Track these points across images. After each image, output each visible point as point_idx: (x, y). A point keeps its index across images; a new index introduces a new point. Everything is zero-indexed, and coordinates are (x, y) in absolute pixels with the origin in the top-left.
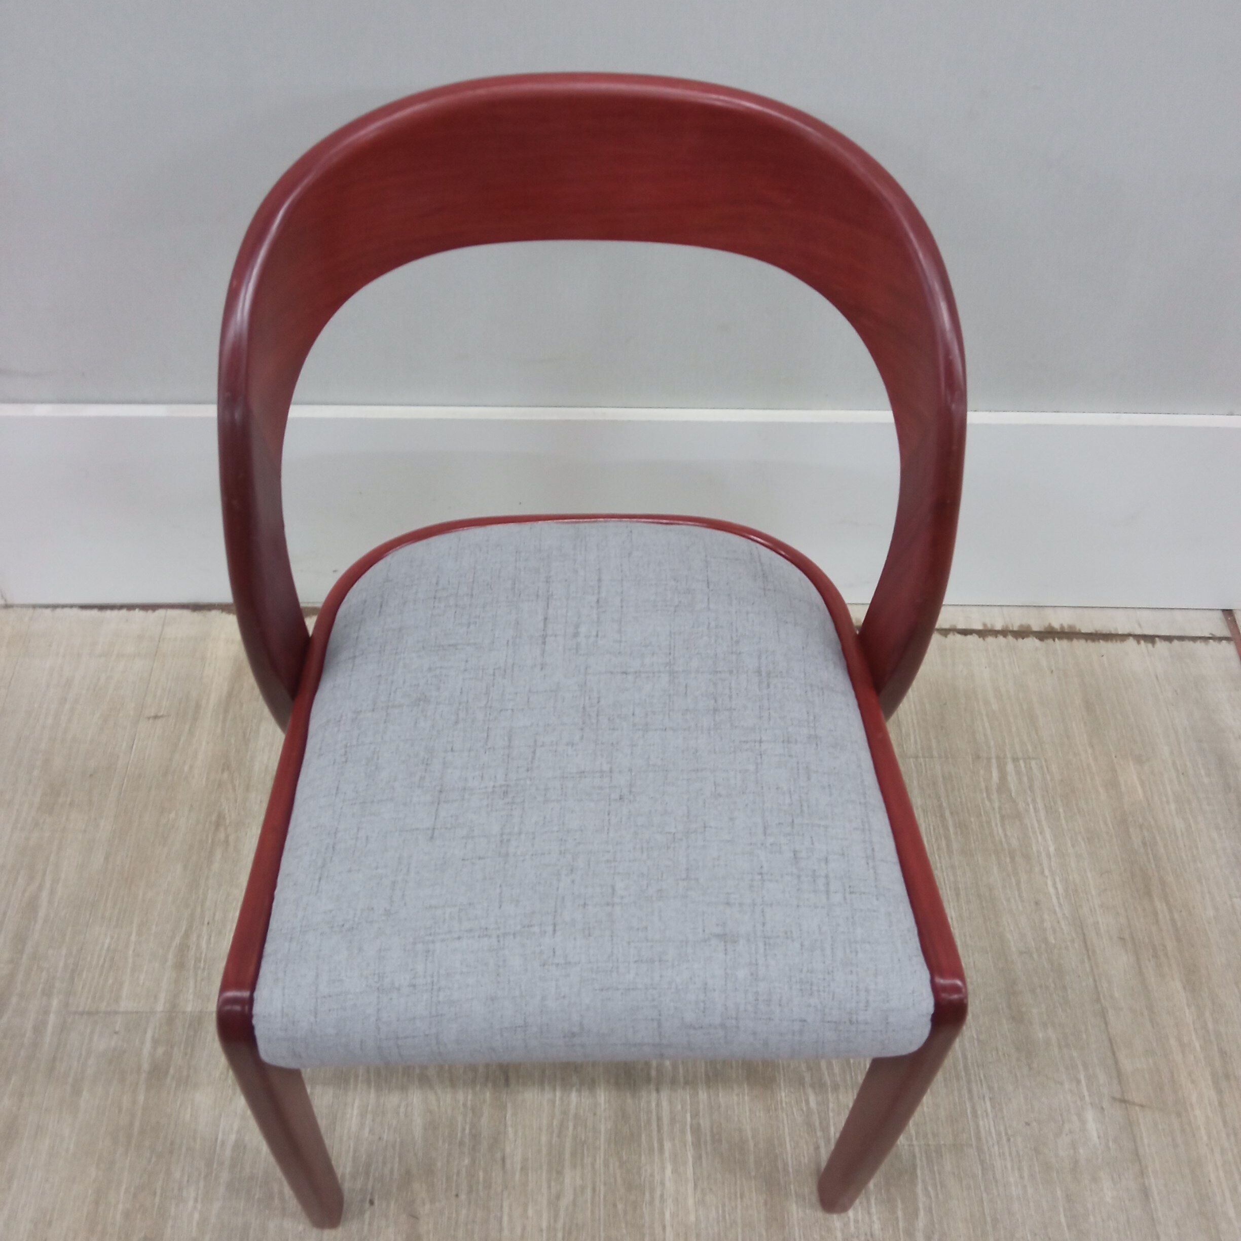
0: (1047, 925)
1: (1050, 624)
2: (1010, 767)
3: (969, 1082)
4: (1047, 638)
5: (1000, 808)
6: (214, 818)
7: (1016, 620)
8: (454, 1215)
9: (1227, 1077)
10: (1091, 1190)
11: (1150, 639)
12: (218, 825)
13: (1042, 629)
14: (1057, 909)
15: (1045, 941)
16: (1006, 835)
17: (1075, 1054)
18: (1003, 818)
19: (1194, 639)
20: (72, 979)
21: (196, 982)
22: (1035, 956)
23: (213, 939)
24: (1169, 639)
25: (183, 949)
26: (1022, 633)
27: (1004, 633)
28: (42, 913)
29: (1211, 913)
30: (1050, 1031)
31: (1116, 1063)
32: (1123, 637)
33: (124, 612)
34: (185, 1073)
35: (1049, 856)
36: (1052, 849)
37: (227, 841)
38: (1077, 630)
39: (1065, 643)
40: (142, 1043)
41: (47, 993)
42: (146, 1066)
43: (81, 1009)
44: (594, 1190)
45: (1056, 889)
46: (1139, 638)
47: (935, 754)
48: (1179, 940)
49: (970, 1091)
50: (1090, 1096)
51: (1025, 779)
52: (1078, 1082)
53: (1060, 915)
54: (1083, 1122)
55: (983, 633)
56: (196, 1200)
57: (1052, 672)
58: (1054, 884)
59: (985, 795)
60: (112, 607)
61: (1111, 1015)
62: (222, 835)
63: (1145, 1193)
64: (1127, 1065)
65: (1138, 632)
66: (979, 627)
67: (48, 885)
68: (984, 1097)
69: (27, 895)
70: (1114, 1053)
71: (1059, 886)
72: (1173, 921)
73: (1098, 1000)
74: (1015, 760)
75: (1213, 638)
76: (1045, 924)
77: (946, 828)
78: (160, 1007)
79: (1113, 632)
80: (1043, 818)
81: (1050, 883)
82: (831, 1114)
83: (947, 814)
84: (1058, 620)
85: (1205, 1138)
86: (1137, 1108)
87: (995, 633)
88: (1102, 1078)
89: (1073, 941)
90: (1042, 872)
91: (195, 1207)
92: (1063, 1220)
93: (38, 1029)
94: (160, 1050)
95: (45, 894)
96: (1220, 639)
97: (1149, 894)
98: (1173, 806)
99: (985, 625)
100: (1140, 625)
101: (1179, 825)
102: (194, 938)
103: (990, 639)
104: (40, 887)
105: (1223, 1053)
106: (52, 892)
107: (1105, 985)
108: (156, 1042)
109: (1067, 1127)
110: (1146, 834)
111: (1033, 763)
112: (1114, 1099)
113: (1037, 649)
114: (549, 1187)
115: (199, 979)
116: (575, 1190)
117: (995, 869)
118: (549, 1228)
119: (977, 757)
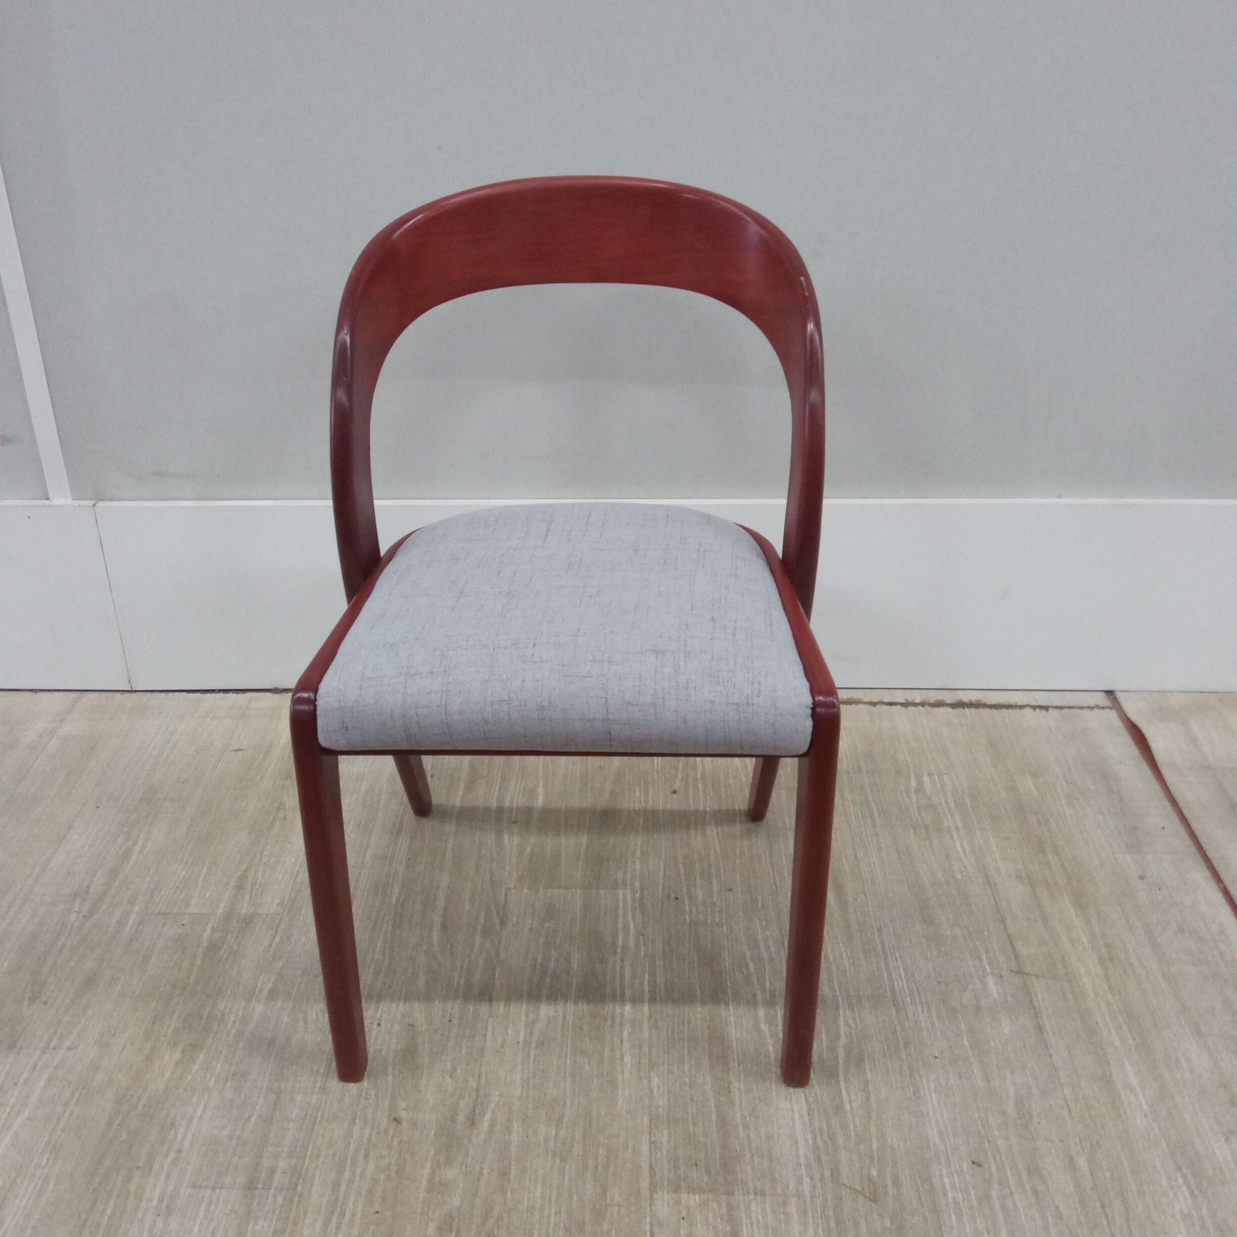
0: (956, 867)
1: (960, 700)
2: (926, 779)
3: (886, 959)
4: (958, 707)
5: (917, 801)
6: (276, 805)
7: (933, 697)
8: (447, 1033)
9: (1112, 959)
10: (991, 1026)
11: (1046, 708)
12: (279, 809)
13: (954, 702)
14: (964, 859)
15: (953, 876)
16: (921, 817)
17: (978, 944)
18: (918, 808)
19: (1082, 708)
20: (152, 894)
21: (251, 896)
22: (945, 886)
23: (267, 873)
24: (1061, 708)
25: (242, 880)
26: (939, 704)
27: (923, 704)
28: (134, 858)
29: (1096, 862)
30: (956, 930)
31: (1014, 950)
32: (1022, 707)
33: (221, 694)
34: (236, 948)
35: (958, 829)
36: (960, 825)
37: (285, 818)
38: (983, 702)
39: (973, 710)
40: (204, 930)
41: (132, 902)
42: (205, 944)
43: (157, 912)
44: (564, 1018)
45: (964, 848)
46: (1034, 708)
47: (864, 770)
48: (1069, 878)
49: (887, 964)
50: (991, 969)
51: (939, 786)
52: (981, 960)
53: (966, 863)
54: (985, 985)
55: (906, 705)
56: (234, 1022)
57: (962, 726)
58: (962, 845)
59: (904, 794)
60: (213, 691)
61: (1009, 921)
62: (281, 815)
63: (1040, 1029)
64: (1023, 950)
65: (1034, 704)
66: (903, 701)
67: (140, 843)
68: (898, 968)
69: (123, 848)
70: (1012, 944)
71: (966, 846)
72: (1063, 867)
73: (999, 912)
74: (930, 775)
75: (1097, 707)
76: (953, 868)
77: (871, 812)
78: (220, 911)
79: (1013, 704)
80: (953, 808)
81: (958, 844)
82: (767, 976)
83: (873, 804)
84: (965, 697)
85: (1092, 996)
86: (1032, 977)
87: (916, 705)
88: (1001, 958)
89: (977, 878)
90: (952, 838)
91: (233, 1027)
92: (966, 1043)
93: (121, 923)
94: (217, 935)
95: (137, 849)
96: (1103, 708)
97: (1042, 850)
98: (1063, 802)
99: (906, 700)
100: (1035, 700)
101: (1069, 811)
102: (253, 872)
103: (911, 708)
104: (135, 844)
105: (1108, 946)
106: (143, 846)
107: (1004, 904)
108: (214, 930)
109: (970, 986)
110: (1040, 817)
111: (945, 777)
112: (1012, 971)
113: (950, 713)
114: (527, 1016)
115: (254, 894)
116: (548, 1018)
117: (912, 836)
118: (525, 1041)
119: (898, 773)
